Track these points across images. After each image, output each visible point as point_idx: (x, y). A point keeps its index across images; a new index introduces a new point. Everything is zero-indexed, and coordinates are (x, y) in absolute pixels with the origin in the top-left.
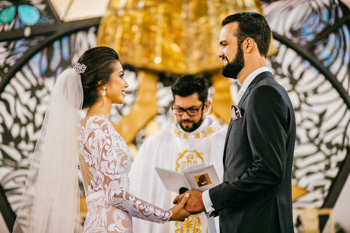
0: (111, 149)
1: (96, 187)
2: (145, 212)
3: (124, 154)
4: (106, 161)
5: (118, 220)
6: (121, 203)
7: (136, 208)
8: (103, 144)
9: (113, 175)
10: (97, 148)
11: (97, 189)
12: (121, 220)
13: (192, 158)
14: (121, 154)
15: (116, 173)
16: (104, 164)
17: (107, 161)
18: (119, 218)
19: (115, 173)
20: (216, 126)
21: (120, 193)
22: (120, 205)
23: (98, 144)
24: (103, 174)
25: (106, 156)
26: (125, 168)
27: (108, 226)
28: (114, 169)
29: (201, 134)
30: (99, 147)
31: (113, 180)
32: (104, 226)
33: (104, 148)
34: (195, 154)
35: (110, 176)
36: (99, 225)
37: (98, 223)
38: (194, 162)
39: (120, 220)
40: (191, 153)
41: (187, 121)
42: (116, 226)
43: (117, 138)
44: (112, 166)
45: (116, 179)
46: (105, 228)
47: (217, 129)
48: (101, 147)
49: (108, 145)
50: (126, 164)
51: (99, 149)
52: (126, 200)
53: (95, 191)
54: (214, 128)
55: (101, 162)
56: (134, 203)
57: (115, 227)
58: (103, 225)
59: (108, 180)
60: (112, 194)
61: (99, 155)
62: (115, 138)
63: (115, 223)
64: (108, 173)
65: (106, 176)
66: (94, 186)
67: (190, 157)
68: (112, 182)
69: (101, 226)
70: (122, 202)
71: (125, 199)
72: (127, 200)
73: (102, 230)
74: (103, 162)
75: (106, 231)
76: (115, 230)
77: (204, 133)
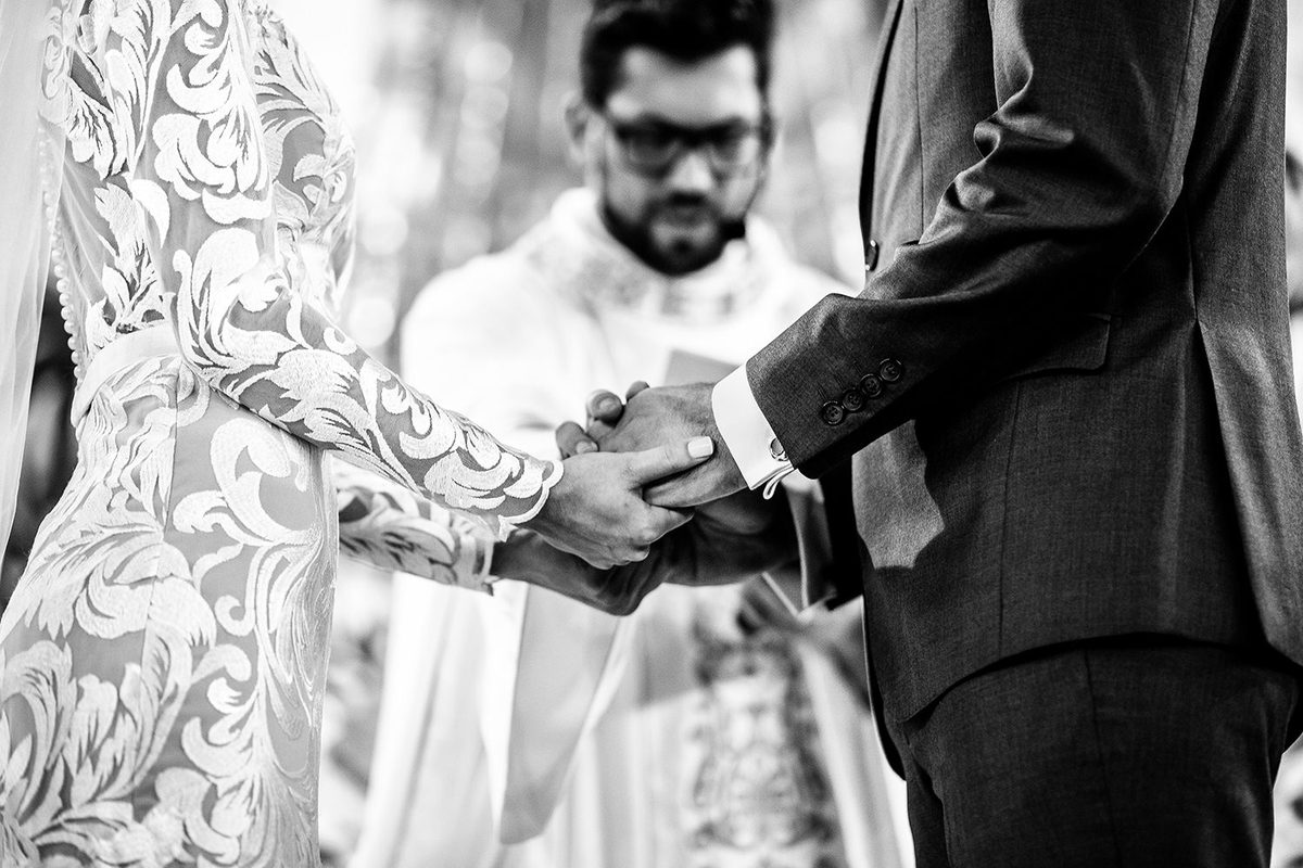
0: (219, 50)
1: (129, 305)
2: (413, 432)
3: (305, 119)
4: (189, 113)
5: (238, 475)
6: (276, 366)
7: (362, 402)
8: (173, 19)
9: (228, 196)
10: (139, 41)
11: (135, 318)
12: (259, 476)
14: (282, 115)
15: (243, 188)
16: (173, 131)
17: (195, 114)
18: (244, 464)
19: (236, 189)
21: (270, 303)
22: (267, 374)
23: (143, 17)
24: (167, 186)
25: (188, 85)
26: (311, 206)
27: (173, 502)
28: (234, 166)
30: (147, 36)
31: (227, 226)
32: (149, 506)
33: (177, 40)
35: (210, 202)
36: (120, 501)
37: (115, 491)
39: (252, 480)
42: (223, 504)
43: (265, 23)
44: (223, 146)
45: (241, 223)
46: (158, 512)
48: (162, 31)
49: (207, 27)
50: (315, 180)
51: (149, 45)
52: (305, 344)
53: (124, 330)
55: (154, 118)
56: (348, 370)
57: (214, 510)
58: (145, 497)
59: (193, 221)
60: (219, 304)
61: (146, 78)
62: (253, 18)
63: (220, 490)
64: (195, 184)
65: (186, 201)
66: (116, 305)
68: (218, 237)
69: (133, 505)
70: (280, 355)
71: (301, 340)
72: (310, 348)
73: (135, 525)
74: (167, 120)
75: (161, 528)
76: (216, 526)
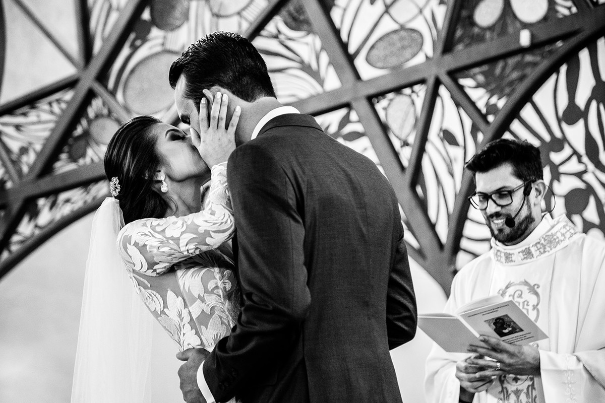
13: (520, 296)
20: (563, 231)
29: (533, 250)
34: (525, 289)
38: (524, 302)
40: (518, 287)
41: (497, 215)
47: (568, 235)
54: (559, 235)
67: (516, 294)
77: (539, 246)
